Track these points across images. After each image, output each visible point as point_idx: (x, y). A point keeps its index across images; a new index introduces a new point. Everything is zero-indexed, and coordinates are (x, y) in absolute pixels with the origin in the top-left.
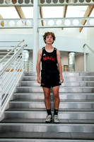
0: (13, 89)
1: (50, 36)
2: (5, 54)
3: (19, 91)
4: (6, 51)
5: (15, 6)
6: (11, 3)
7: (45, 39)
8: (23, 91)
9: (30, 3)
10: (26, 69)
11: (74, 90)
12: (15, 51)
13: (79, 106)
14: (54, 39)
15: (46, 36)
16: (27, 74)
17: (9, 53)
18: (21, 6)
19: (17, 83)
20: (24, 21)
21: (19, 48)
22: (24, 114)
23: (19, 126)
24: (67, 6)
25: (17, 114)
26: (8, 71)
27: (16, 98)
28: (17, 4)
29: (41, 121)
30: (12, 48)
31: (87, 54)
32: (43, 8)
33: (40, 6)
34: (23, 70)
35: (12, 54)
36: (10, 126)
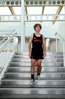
0: (7, 64)
1: (38, 26)
2: (2, 40)
3: (11, 65)
4: (2, 37)
5: (9, 6)
6: (6, 4)
7: (35, 28)
8: (14, 66)
9: (19, 5)
10: (16, 50)
11: (49, 65)
12: (9, 37)
13: (53, 75)
14: (41, 28)
15: (35, 26)
16: (17, 54)
17: (4, 39)
18: (12, 6)
19: (10, 60)
20: (15, 17)
21: (11, 36)
22: (15, 82)
23: (11, 90)
24: (44, 6)
25: (10, 81)
26: (3, 51)
27: (9, 71)
28: (10, 5)
29: (27, 86)
30: (6, 36)
31: (58, 39)
32: (28, 8)
33: (26, 7)
34: (14, 51)
35: (6, 40)
36: (5, 90)
